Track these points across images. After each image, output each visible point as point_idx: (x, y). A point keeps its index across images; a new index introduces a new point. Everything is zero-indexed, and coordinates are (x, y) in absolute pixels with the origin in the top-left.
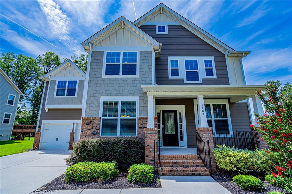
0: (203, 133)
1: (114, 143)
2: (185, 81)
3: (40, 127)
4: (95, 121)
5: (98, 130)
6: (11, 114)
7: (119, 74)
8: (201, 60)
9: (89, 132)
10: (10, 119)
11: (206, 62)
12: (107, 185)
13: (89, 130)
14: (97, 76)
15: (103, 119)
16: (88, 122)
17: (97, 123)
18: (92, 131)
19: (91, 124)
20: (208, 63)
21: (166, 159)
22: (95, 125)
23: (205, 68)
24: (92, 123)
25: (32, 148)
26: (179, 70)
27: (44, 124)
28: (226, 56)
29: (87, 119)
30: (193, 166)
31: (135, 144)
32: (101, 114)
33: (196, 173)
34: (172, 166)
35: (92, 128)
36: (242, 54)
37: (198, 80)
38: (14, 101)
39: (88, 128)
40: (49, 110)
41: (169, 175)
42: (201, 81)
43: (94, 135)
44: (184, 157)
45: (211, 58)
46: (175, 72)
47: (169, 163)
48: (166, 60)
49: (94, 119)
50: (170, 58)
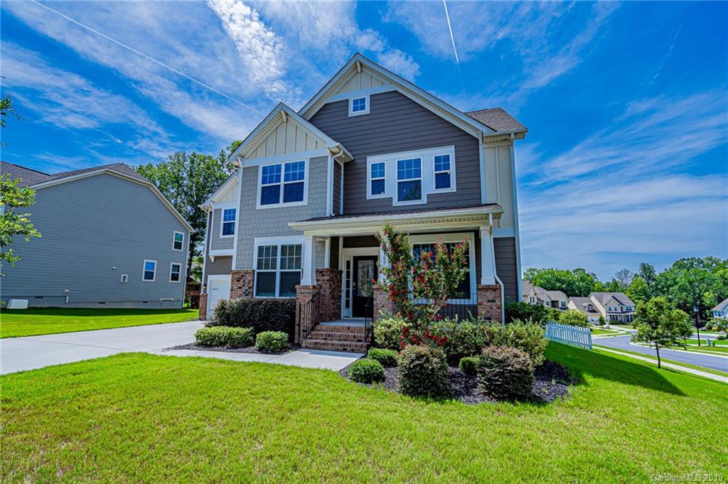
0: (378, 293)
1: (255, 305)
2: (396, 203)
3: (205, 285)
4: (247, 276)
5: (250, 288)
6: (181, 265)
7: (278, 202)
8: (427, 158)
9: (240, 292)
10: (180, 273)
11: (437, 159)
12: (233, 350)
13: (240, 288)
14: (250, 207)
15: (258, 273)
16: (239, 277)
17: (250, 278)
18: (244, 290)
19: (242, 280)
20: (441, 162)
21: (324, 331)
22: (247, 281)
23: (434, 172)
24: (244, 278)
25: (198, 317)
26: (386, 181)
27: (211, 281)
28: (480, 142)
29: (237, 273)
30: (354, 341)
31: (280, 307)
32: (255, 266)
33: (349, 348)
34: (326, 339)
35: (244, 286)
36: (510, 135)
37: (420, 198)
38: (183, 242)
39: (239, 285)
40: (216, 258)
41: (314, 348)
42: (424, 200)
43: (246, 295)
44: (349, 329)
45: (449, 151)
46: (379, 186)
47: (322, 334)
48: (362, 166)
49: (246, 273)
50: (372, 160)
